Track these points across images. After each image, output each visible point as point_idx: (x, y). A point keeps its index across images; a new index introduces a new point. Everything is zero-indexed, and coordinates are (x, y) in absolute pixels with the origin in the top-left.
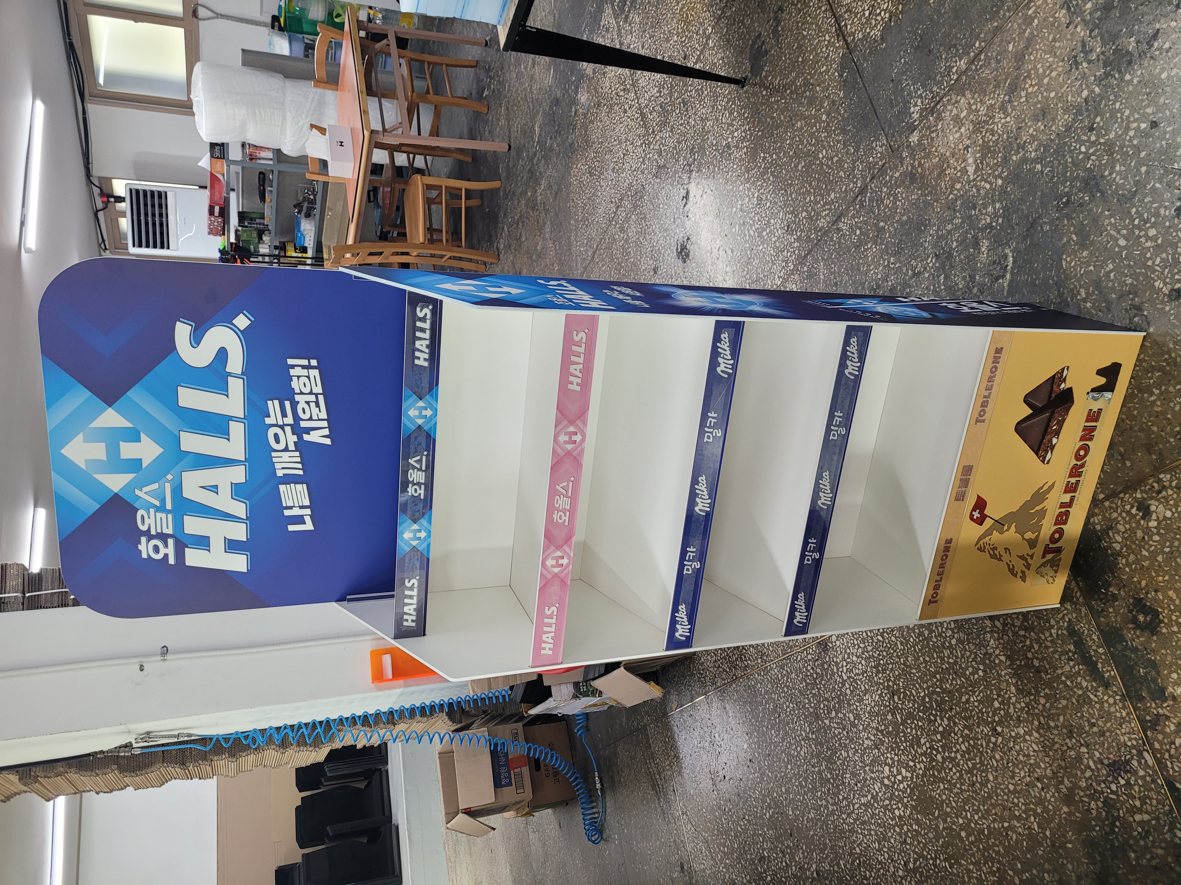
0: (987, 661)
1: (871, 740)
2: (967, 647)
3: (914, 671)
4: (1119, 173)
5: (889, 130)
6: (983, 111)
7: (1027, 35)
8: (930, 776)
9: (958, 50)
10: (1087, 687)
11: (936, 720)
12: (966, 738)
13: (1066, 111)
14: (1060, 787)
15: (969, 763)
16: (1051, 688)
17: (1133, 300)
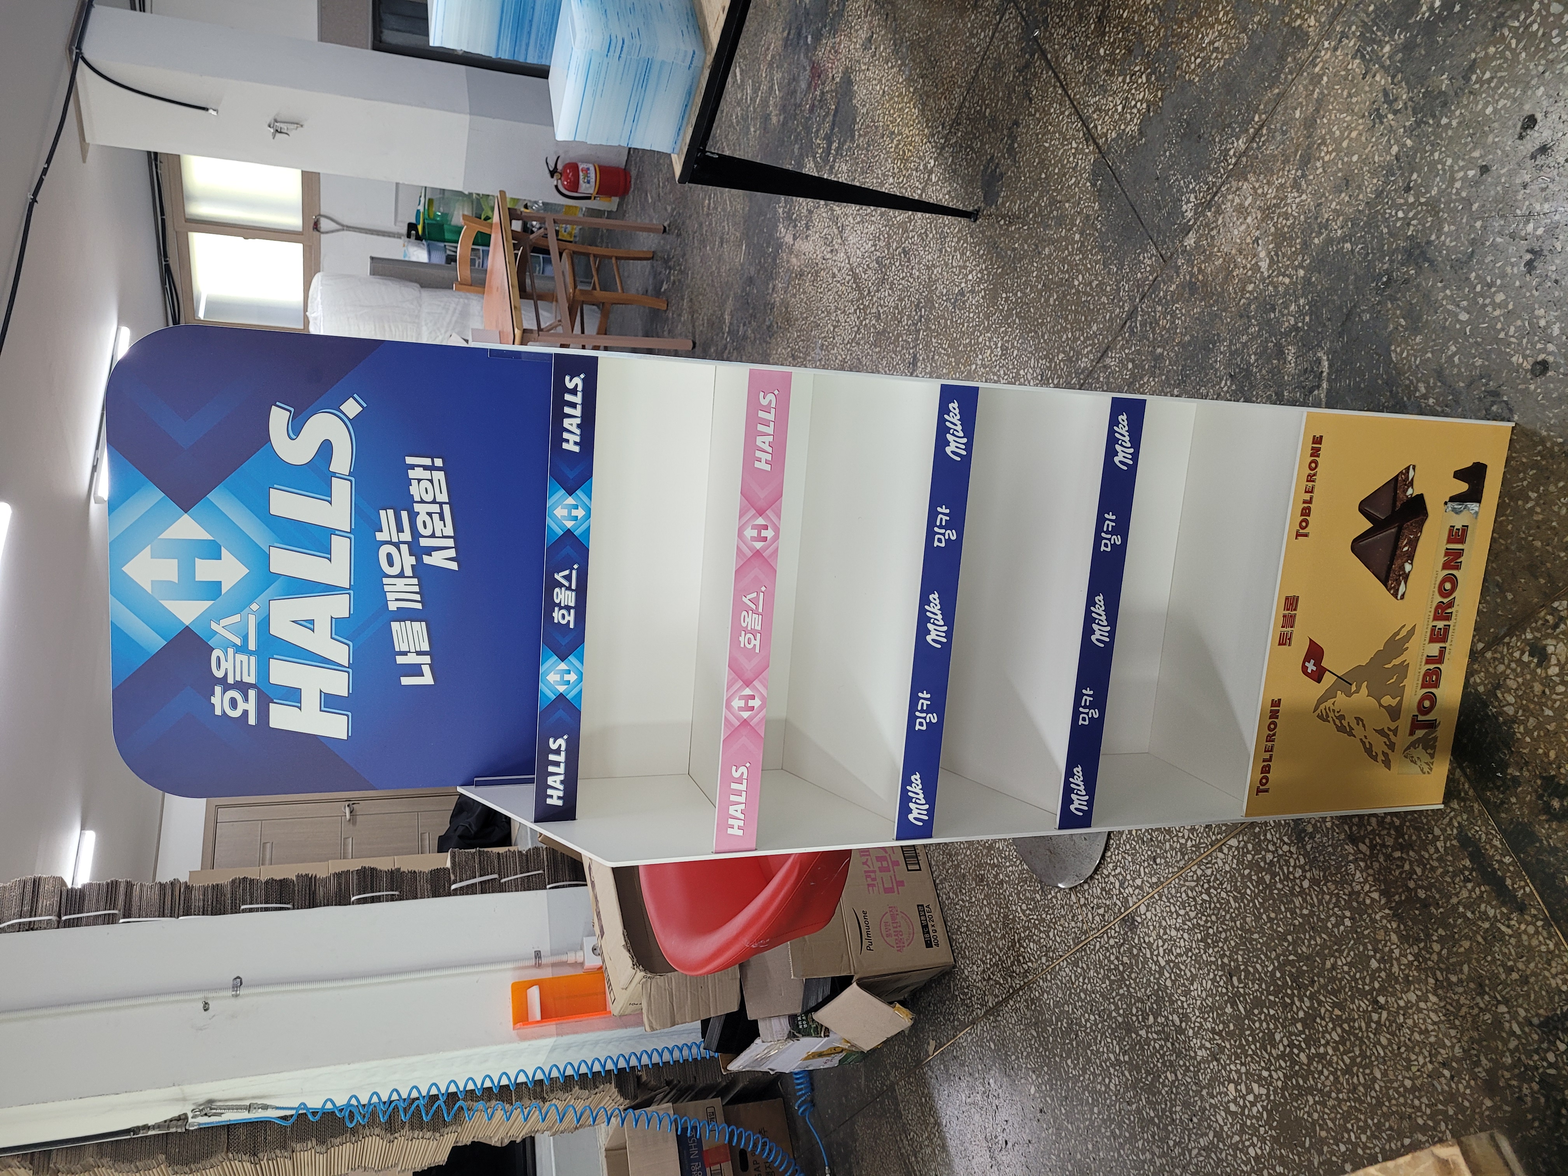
0: (1355, 904)
1: (1206, 1049)
2: (1325, 888)
3: (1256, 936)
4: (1449, 234)
5: (1158, 236)
6: (1272, 193)
7: (1315, 96)
8: (1294, 1087)
9: (1233, 129)
10: (1495, 916)
11: (1293, 1003)
12: (1337, 1022)
13: (1374, 174)
14: (1476, 1070)
15: (1345, 1057)
16: (1445, 926)
17: (1487, 384)
